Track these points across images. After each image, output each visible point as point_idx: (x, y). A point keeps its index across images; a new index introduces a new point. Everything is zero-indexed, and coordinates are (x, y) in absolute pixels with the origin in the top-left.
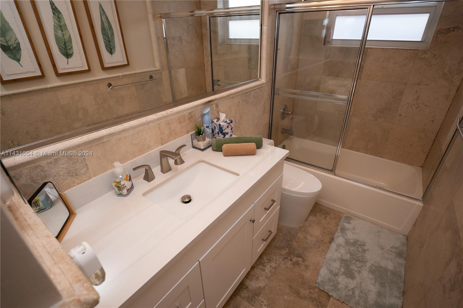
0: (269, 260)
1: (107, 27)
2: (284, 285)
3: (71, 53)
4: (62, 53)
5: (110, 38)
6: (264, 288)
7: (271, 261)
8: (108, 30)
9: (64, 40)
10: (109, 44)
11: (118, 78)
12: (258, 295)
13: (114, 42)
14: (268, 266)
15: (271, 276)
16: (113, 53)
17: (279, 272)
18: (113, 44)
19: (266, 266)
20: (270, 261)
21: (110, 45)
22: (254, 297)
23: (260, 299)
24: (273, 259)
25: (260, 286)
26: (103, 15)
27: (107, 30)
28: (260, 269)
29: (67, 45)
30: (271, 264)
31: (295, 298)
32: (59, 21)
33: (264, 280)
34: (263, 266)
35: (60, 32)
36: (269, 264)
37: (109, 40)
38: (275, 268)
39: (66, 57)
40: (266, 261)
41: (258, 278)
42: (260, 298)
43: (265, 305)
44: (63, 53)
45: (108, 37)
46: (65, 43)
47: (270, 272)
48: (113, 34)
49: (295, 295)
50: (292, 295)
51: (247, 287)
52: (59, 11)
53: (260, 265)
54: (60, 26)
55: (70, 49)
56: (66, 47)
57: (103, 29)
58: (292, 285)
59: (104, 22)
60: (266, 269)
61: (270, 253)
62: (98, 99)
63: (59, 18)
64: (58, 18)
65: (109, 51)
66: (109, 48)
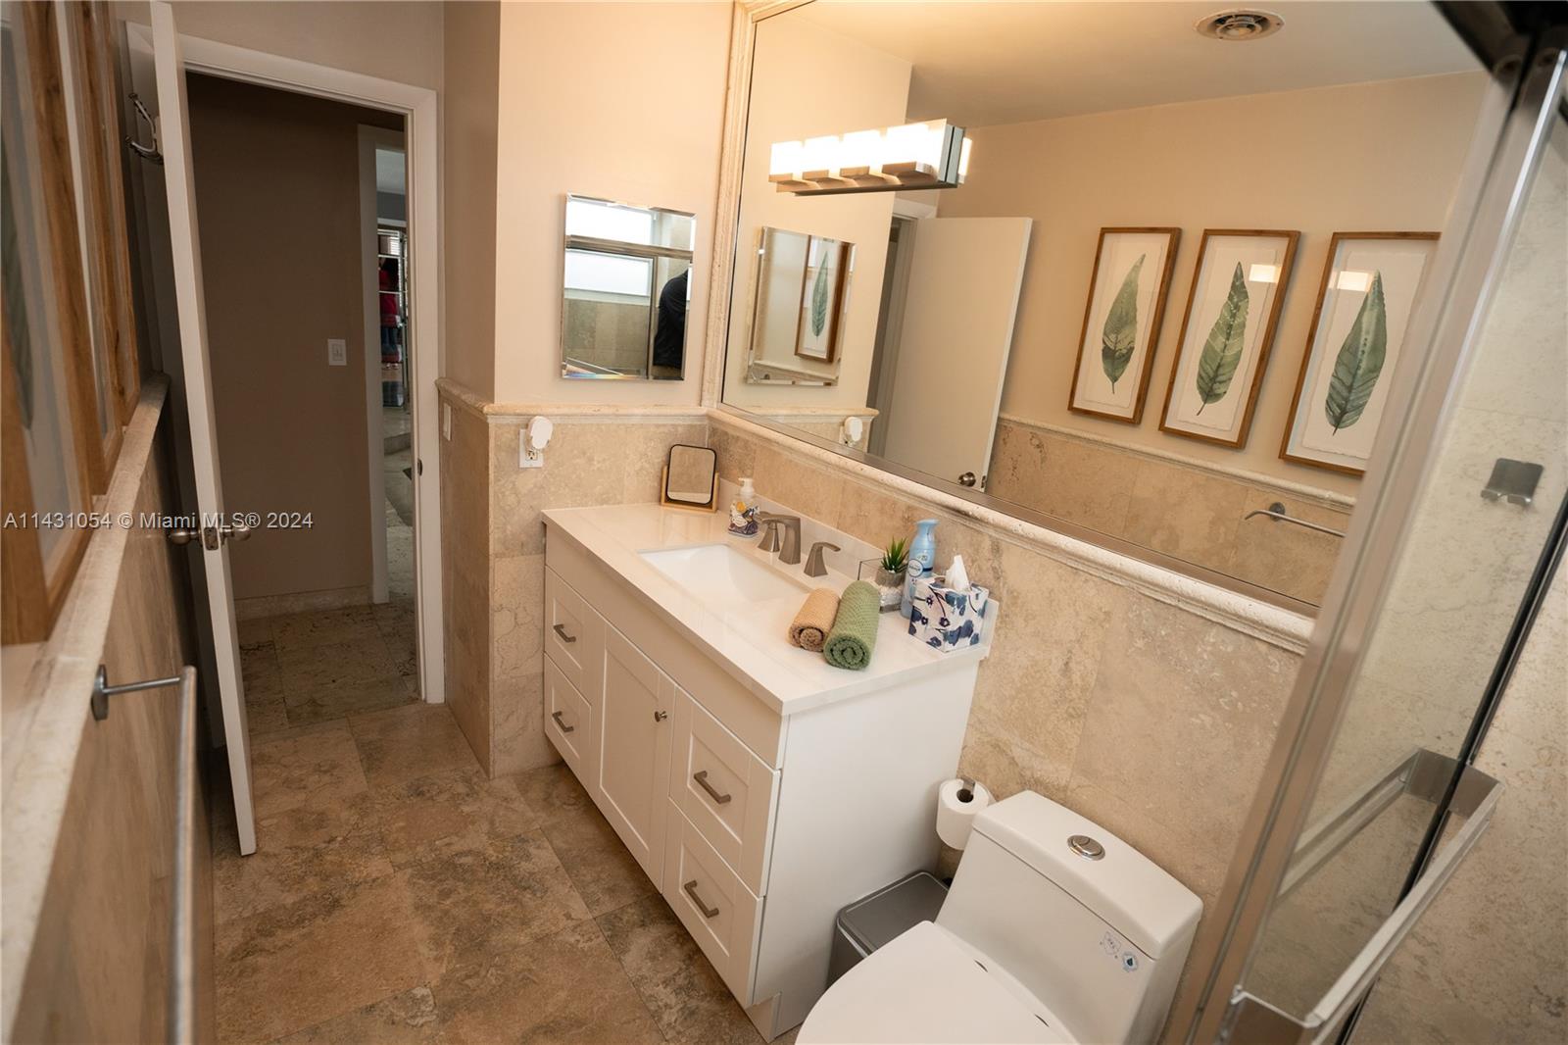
0: (692, 1013)
1: (1365, 345)
2: (595, 1009)
3: (1218, 391)
4: (1200, 388)
5: (1358, 376)
6: (620, 960)
7: (685, 1019)
8: (1365, 355)
9: (1222, 359)
10: (1345, 393)
11: (1315, 503)
12: (610, 940)
13: (1369, 395)
14: (672, 1000)
15: (638, 991)
16: (1342, 425)
17: (639, 1018)
18: (1358, 398)
19: (676, 994)
20: (685, 1014)
21: (1347, 400)
22: (610, 929)
23: (598, 937)
24: (688, 1027)
25: (631, 953)
26: (1371, 310)
27: (1360, 353)
28: (675, 975)
29: (1221, 371)
30: (674, 1010)
31: (544, 1015)
32: (1233, 316)
33: (640, 969)
34: (681, 988)
35: (1222, 339)
36: (679, 1007)
37: (1352, 385)
38: (656, 1016)
39: (1203, 397)
40: (693, 1004)
41: (653, 958)
42: (601, 939)
43: (578, 941)
44: (1204, 386)
45: (1354, 376)
46: (1219, 366)
47: (651, 996)
48: (1375, 369)
49: (552, 1018)
50: (558, 1014)
51: (643, 925)
52: (1246, 293)
53: (686, 982)
54: (1229, 327)
55: (1220, 382)
56: (1216, 376)
57: (1349, 350)
58: (581, 1031)
59: (1364, 329)
60: (669, 989)
61: (715, 1028)
62: (1222, 530)
63: (1237, 307)
64: (1235, 308)
65: (1334, 416)
66: (1338, 406)
